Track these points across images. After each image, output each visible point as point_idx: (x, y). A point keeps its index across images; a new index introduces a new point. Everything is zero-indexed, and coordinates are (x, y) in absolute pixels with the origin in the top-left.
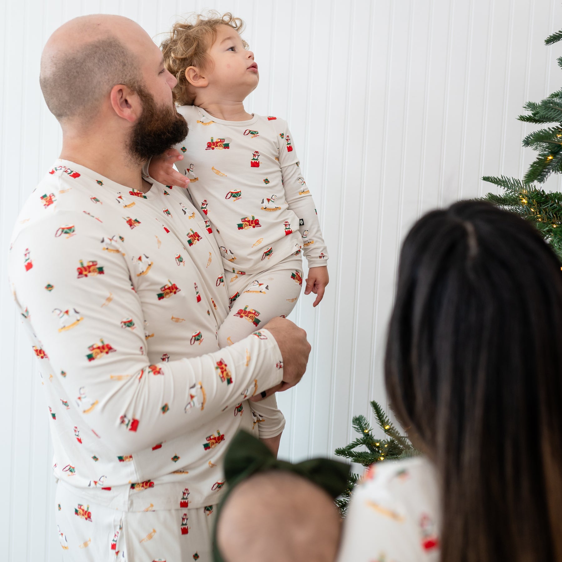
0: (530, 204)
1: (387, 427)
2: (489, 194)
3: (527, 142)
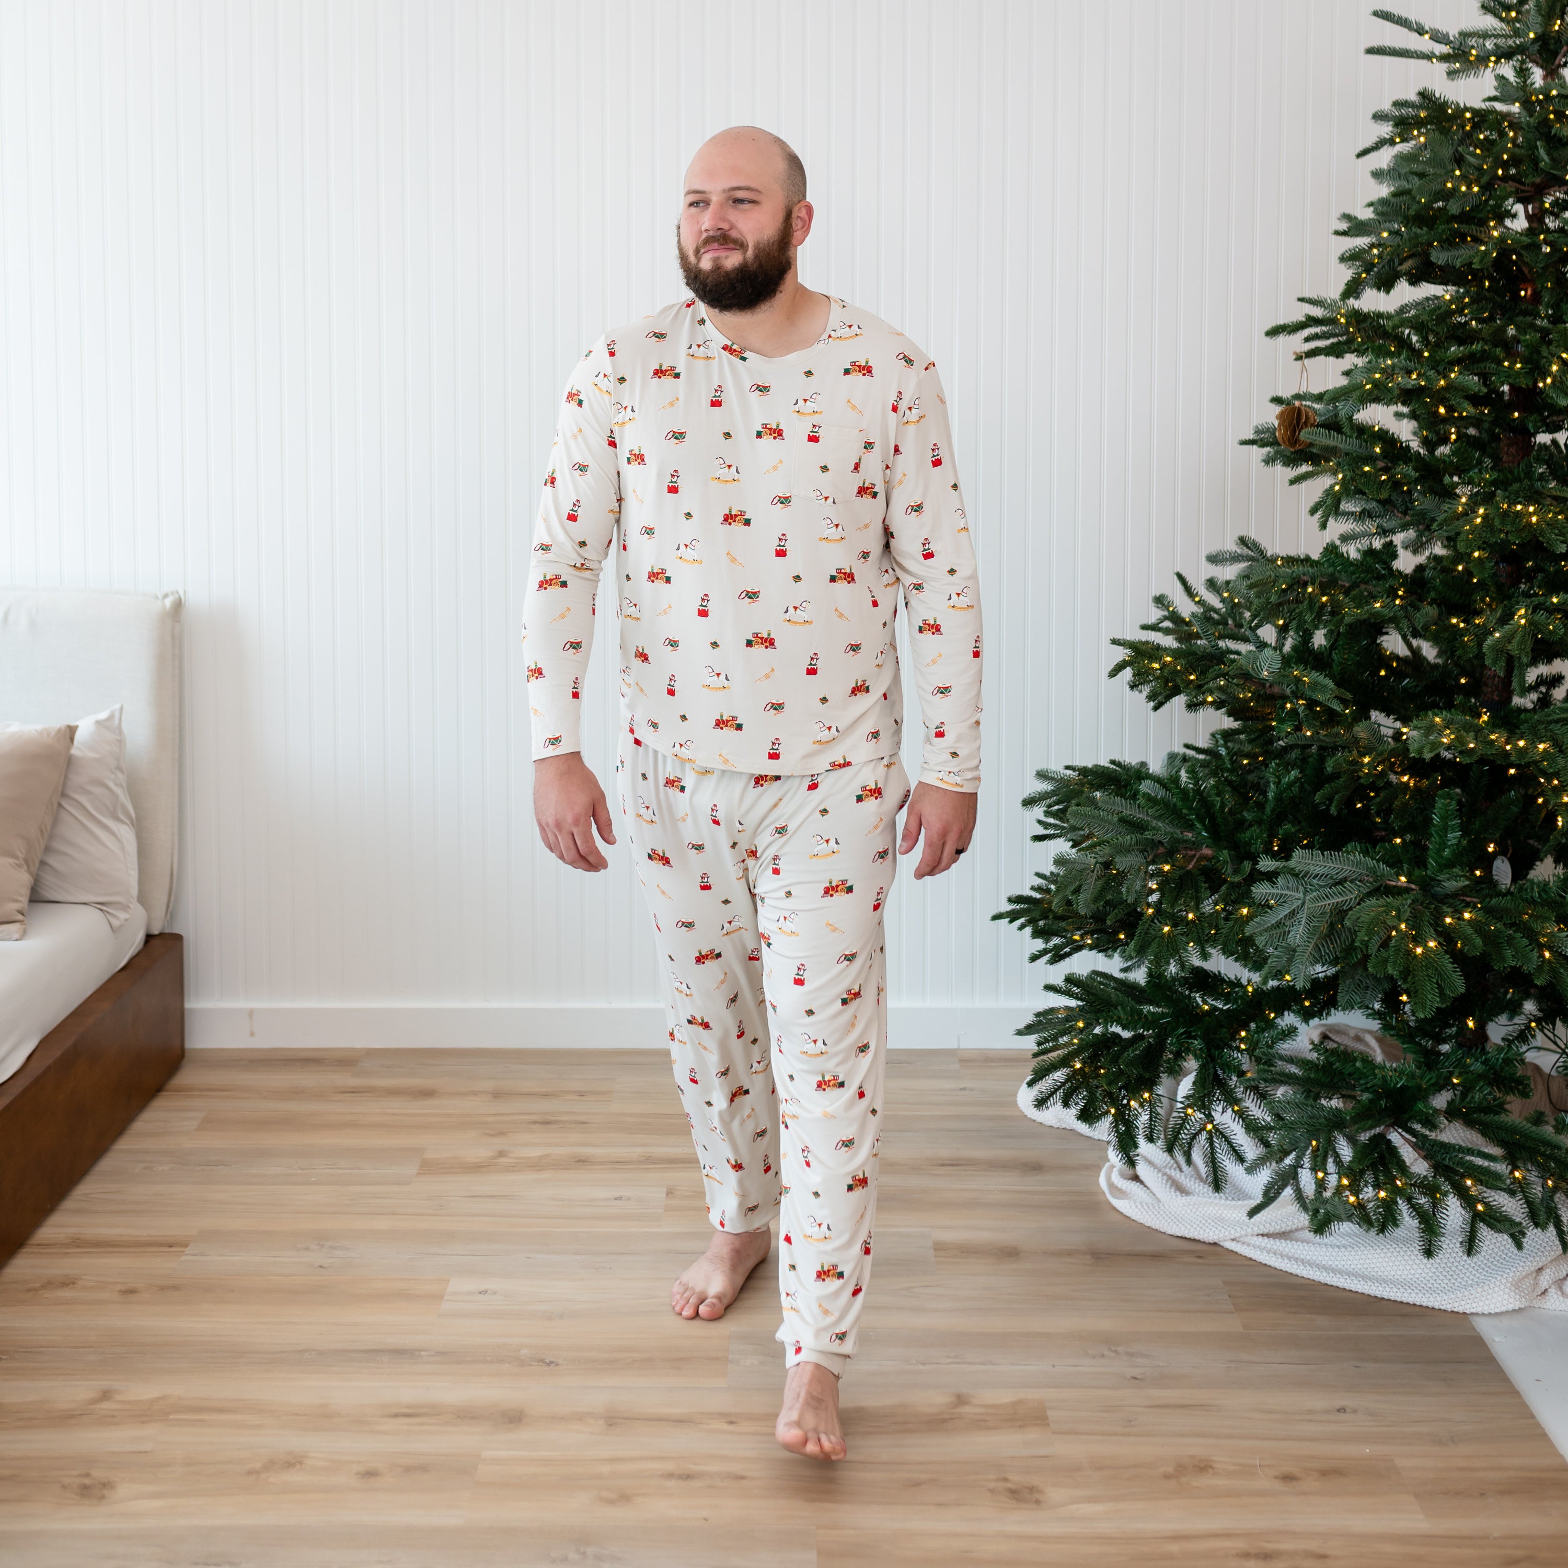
1: (1197, 599)
2: (1307, 314)
3: (1342, 260)
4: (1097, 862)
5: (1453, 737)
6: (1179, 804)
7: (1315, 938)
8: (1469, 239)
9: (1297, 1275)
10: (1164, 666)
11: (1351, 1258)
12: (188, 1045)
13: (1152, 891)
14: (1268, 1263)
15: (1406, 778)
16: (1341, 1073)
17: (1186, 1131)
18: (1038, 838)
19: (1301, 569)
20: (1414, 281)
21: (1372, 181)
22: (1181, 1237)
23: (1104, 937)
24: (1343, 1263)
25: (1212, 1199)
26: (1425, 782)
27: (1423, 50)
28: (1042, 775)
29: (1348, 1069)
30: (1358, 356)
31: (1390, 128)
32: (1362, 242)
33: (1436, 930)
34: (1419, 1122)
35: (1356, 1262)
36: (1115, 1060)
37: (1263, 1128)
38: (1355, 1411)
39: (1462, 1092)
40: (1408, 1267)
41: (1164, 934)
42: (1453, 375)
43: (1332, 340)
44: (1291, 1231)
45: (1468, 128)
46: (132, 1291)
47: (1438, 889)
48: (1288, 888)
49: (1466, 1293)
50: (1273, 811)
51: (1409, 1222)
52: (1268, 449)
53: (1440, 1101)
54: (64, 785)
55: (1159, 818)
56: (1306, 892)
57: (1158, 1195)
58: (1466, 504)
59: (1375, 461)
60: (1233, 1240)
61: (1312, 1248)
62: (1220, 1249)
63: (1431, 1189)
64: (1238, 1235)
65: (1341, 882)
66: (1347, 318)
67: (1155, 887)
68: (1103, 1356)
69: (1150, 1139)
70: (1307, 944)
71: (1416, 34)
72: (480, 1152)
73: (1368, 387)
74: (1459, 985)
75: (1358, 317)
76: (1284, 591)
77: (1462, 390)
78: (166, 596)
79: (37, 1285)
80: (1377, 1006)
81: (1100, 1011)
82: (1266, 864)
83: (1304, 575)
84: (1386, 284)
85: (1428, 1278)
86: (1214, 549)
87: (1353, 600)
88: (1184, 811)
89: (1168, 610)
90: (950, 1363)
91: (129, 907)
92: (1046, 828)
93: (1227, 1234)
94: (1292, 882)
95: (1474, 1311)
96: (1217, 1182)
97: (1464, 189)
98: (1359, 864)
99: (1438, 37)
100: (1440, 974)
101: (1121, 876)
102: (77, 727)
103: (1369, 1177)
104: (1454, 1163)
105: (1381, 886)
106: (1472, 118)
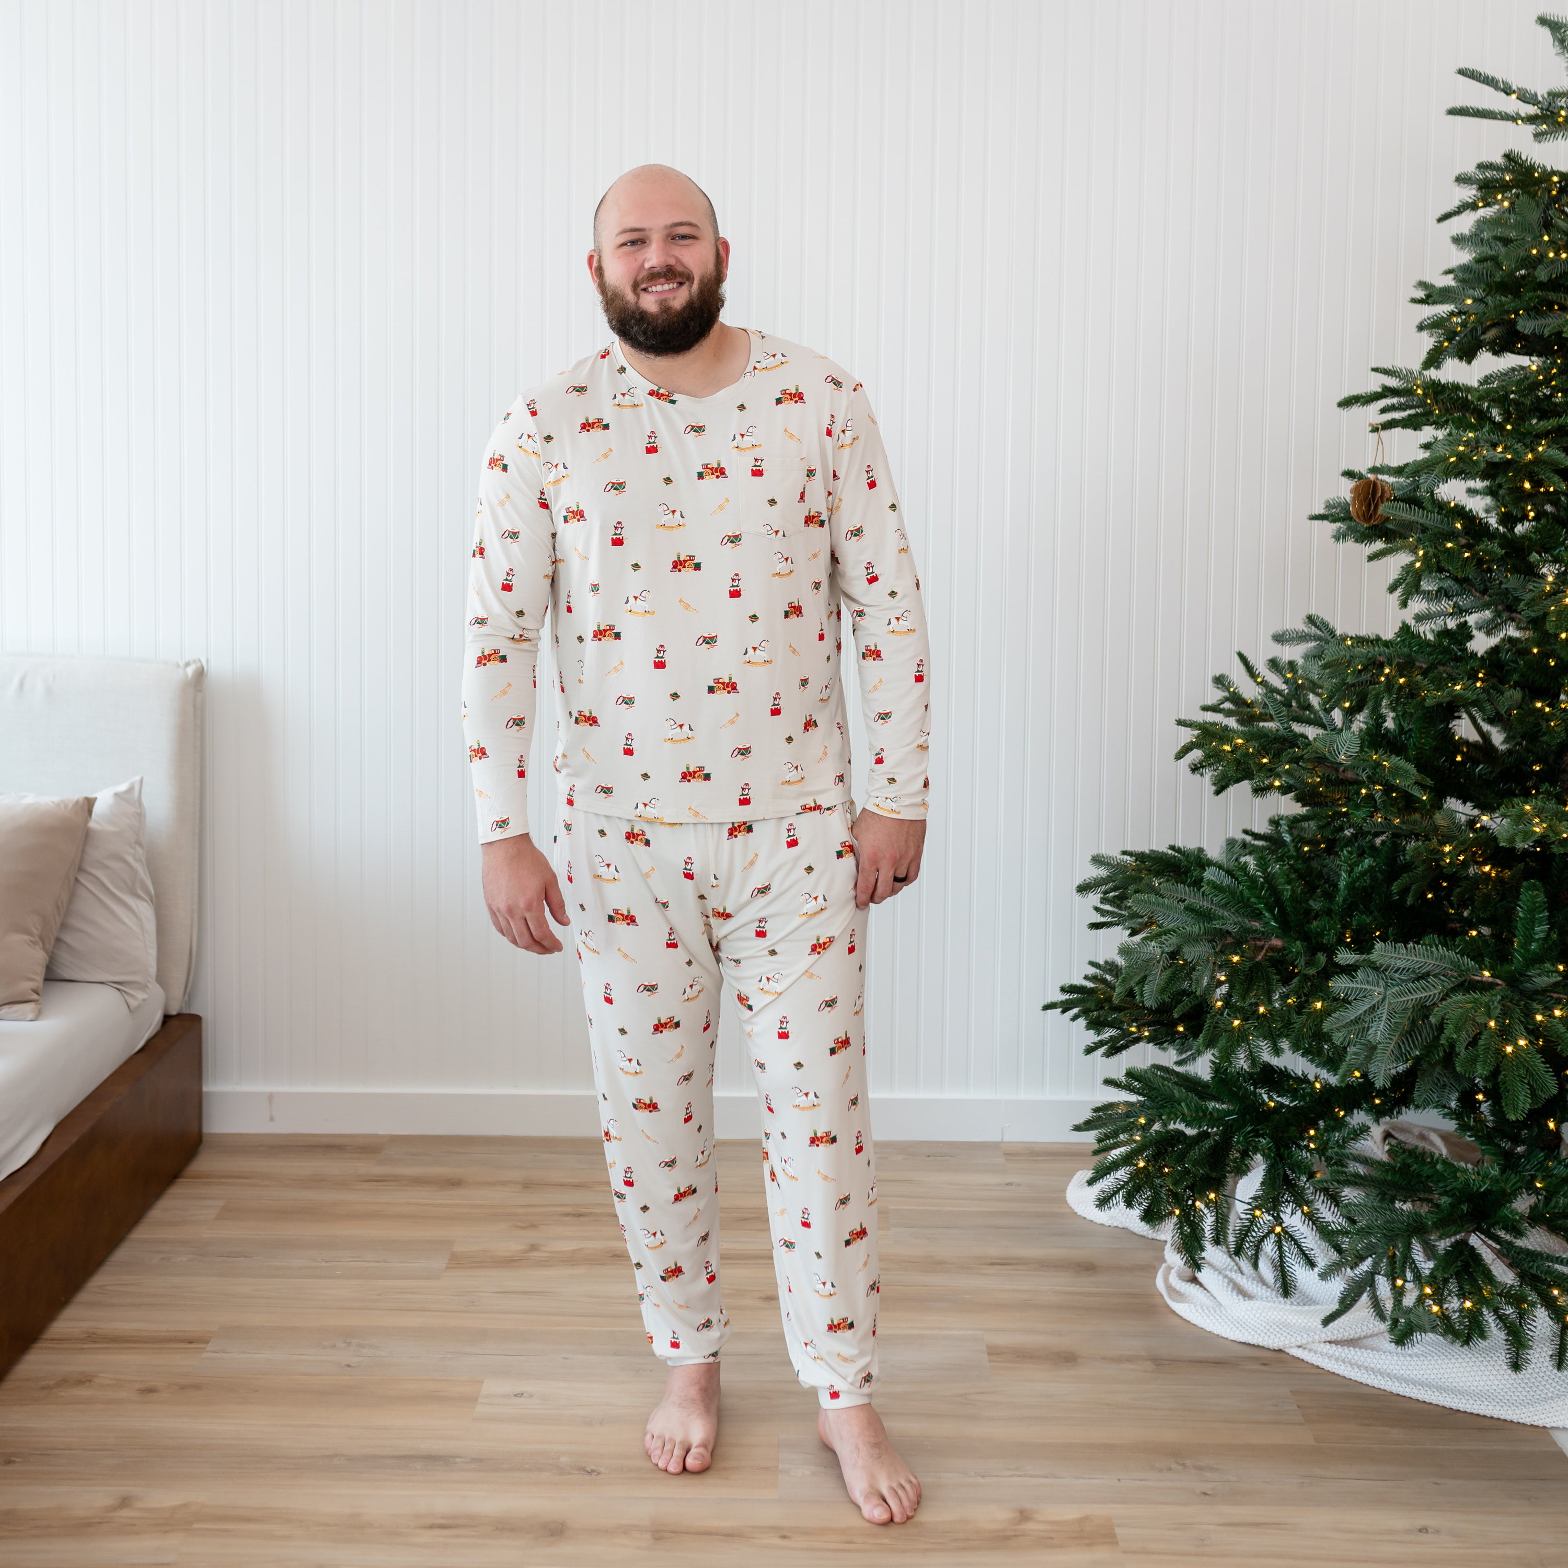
0: (1425, 395)
1: (1259, 680)
2: (1383, 385)
3: (1421, 328)
4: (1163, 953)
5: (1545, 825)
6: (1246, 893)
7: (1397, 1035)
8: (1556, 307)
9: (1367, 1385)
10: (1236, 748)
11: (1424, 1367)
12: (205, 1130)
13: (1220, 983)
14: (1337, 1372)
15: (1487, 868)
16: (1419, 1175)
17: (1254, 1234)
18: (1096, 926)
19: (1376, 649)
20: (1498, 349)
21: (1453, 247)
22: (1244, 1343)
23: (1163, 1030)
24: (1415, 1372)
25: (1277, 1304)
26: (1507, 873)
27: (1508, 112)
28: (1098, 860)
29: (1427, 1170)
30: (1437, 429)
31: (1474, 192)
32: (1443, 309)
33: (1526, 1028)
34: (1505, 1228)
35: (1428, 1372)
36: (1181, 1159)
37: (1338, 1232)
38: (1437, 1532)
39: (1546, 1197)
40: (1485, 1378)
41: (1234, 1028)
42: (1540, 449)
43: (1412, 412)
44: (1360, 1338)
45: (1554, 193)
46: (151, 1390)
47: (1528, 985)
48: (1368, 982)
49: (1547, 1407)
50: (1345, 900)
51: (1497, 1334)
52: (1339, 524)
53: (1522, 1204)
54: (82, 858)
55: (1224, 906)
56: (1387, 986)
57: (1219, 1298)
58: (1553, 583)
59: (1457, 537)
60: (1299, 1347)
61: (1383, 1357)
62: (1286, 1356)
63: (1517, 1300)
64: (1304, 1341)
65: (1424, 977)
66: (1424, 389)
67: (1223, 978)
68: (1170, 1469)
69: (1217, 1242)
70: (1388, 1041)
71: (1503, 94)
72: (512, 1246)
73: (1452, 460)
74: (1552, 1087)
75: (1437, 389)
76: (1360, 671)
77: (1551, 464)
78: (188, 664)
79: (52, 1383)
80: (1453, 1104)
81: (1162, 1107)
82: (1345, 957)
83: (1380, 655)
84: (1467, 354)
85: (1506, 1390)
86: (1278, 628)
87: (1432, 682)
88: (1253, 900)
89: (1229, 692)
90: (1011, 1476)
91: (147, 987)
92: (1103, 916)
93: (1293, 1340)
94: (1372, 976)
95: (1554, 1425)
96: (1286, 1287)
97: (1551, 255)
98: (1442, 958)
99: (1525, 97)
100: (1531, 1074)
101: (1190, 968)
102: (95, 799)
103: (1453, 1286)
104: (1541, 1272)
105: (1465, 981)
106: (1560, 182)
